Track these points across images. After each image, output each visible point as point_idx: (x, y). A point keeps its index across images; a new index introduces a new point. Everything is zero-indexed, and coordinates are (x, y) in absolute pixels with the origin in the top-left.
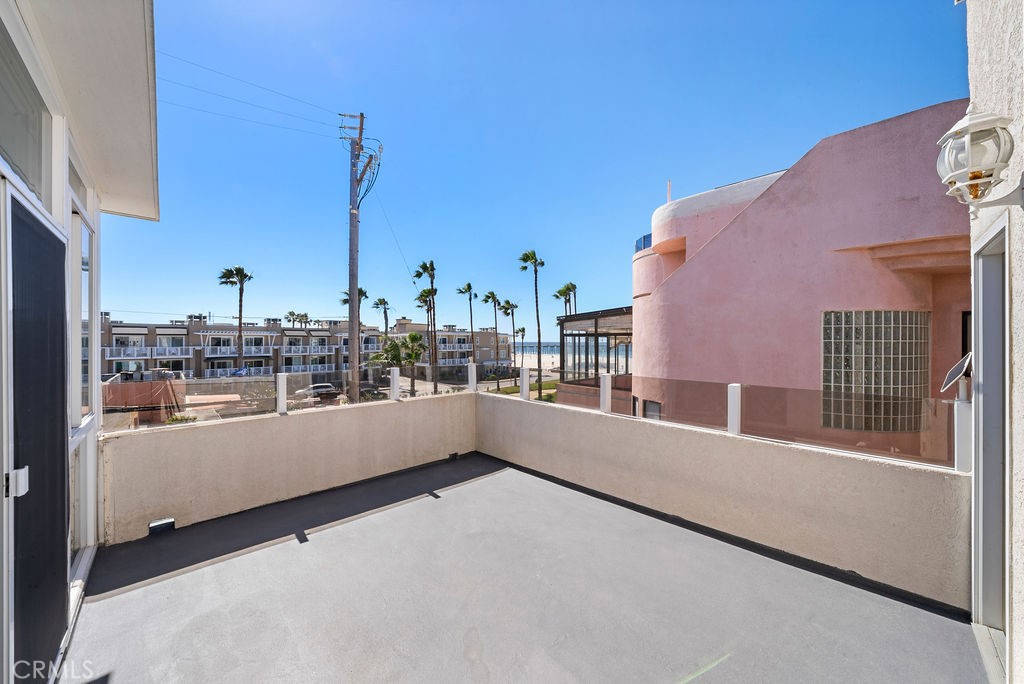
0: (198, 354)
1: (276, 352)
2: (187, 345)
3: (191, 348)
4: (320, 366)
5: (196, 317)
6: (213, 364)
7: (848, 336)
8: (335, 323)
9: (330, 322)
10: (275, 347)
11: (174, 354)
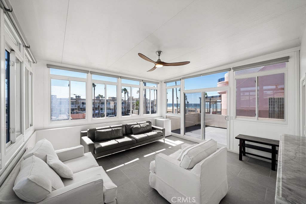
0: (79, 107)
1: (98, 106)
2: (76, 104)
3: (77, 105)
4: (110, 110)
5: (78, 96)
6: (82, 110)
7: (274, 102)
8: (114, 98)
9: (113, 98)
10: (98, 105)
11: (72, 107)
